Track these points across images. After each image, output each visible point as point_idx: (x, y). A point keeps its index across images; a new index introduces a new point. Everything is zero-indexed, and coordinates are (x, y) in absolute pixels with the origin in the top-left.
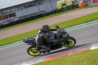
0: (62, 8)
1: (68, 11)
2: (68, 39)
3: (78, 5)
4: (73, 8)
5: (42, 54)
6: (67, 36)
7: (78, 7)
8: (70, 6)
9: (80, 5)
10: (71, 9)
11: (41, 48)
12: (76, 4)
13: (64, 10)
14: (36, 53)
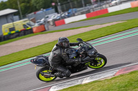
0: (10, 34)
1: (18, 38)
2: (95, 57)
3: (31, 29)
4: (25, 34)
5: (58, 78)
6: (95, 54)
7: (32, 32)
8: (21, 31)
9: (34, 30)
10: (21, 35)
11: (56, 71)
12: (30, 28)
13: (12, 37)
14: (49, 77)
